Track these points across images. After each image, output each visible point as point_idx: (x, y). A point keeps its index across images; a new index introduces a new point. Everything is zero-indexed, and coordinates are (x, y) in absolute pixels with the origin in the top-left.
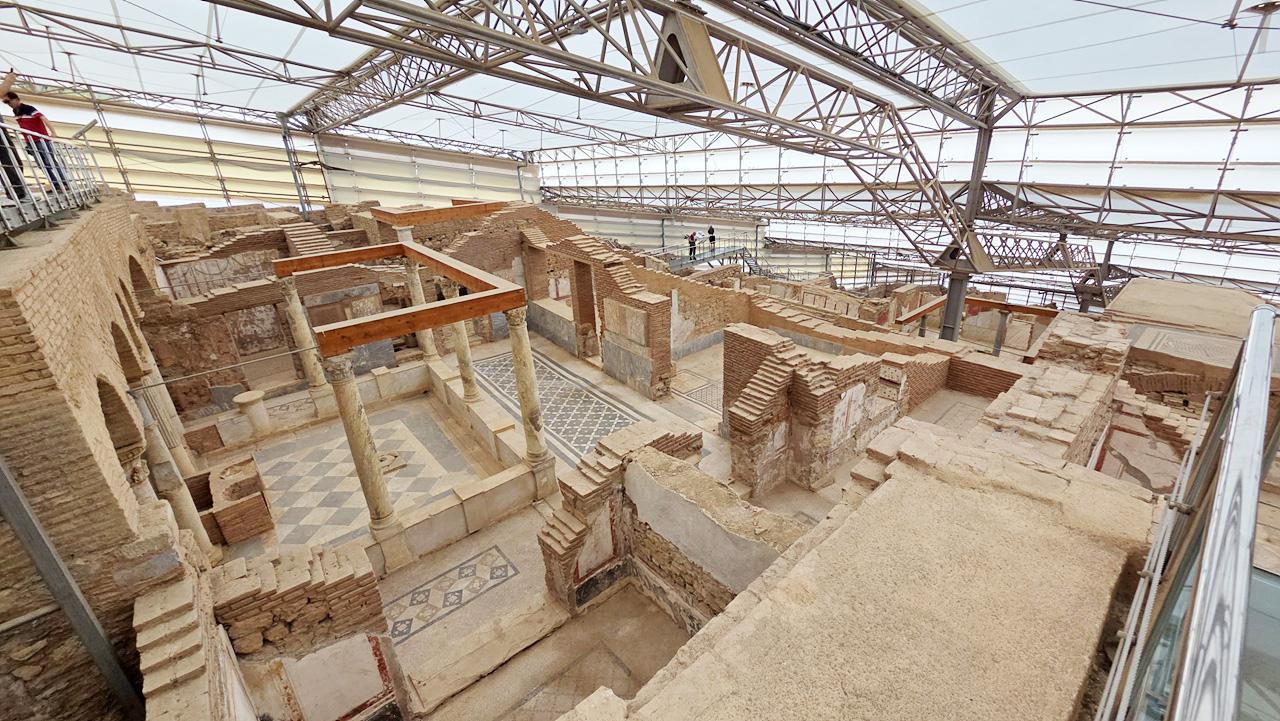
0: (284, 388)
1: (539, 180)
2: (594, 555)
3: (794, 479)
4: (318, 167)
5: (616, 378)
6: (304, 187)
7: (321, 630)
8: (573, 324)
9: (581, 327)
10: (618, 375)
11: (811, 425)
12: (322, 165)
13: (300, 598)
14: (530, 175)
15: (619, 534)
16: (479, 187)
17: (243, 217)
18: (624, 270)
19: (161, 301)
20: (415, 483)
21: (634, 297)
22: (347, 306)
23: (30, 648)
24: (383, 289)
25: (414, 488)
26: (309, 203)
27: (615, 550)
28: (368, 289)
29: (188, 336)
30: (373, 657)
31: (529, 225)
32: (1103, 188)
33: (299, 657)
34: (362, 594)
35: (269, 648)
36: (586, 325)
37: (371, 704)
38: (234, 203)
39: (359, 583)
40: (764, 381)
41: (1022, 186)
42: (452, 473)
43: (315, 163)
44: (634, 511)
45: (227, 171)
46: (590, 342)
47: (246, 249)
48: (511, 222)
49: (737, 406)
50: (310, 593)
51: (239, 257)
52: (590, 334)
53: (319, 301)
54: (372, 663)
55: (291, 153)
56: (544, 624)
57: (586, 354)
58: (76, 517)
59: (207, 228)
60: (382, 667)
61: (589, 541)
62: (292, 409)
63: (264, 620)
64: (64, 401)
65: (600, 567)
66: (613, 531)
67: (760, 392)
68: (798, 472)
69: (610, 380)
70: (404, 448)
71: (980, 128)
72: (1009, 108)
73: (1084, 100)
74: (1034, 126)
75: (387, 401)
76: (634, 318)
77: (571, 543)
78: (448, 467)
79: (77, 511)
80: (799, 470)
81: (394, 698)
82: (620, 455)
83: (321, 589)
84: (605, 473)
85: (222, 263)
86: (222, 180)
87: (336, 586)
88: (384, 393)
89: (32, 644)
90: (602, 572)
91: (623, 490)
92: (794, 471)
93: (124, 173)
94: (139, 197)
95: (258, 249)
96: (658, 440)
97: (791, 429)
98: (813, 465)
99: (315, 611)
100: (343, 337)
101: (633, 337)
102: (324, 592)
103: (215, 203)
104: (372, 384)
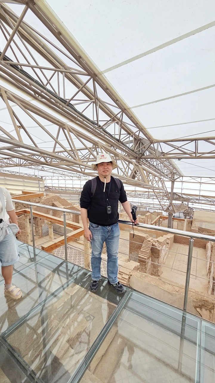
1: (45, 184)
3: (154, 273)
11: (158, 258)
14: (42, 183)
16: (26, 186)
32: (199, 195)
40: (146, 247)
41: (182, 194)
48: (50, 200)
49: (140, 254)
67: (145, 250)
68: (154, 271)
71: (172, 181)
72: (178, 178)
73: (194, 178)
74: (183, 182)
80: (155, 270)
82: (128, 274)
92: (153, 271)
96: (134, 268)
97: (152, 259)
98: (159, 269)
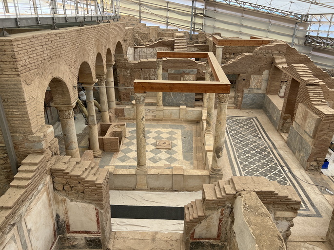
0: (152, 103)
1: (306, 32)
2: (204, 231)
4: (202, 15)
5: (291, 149)
6: (195, 24)
7: (81, 196)
8: (281, 113)
9: (284, 115)
10: (292, 148)
12: (204, 15)
13: (76, 180)
14: (302, 28)
15: (223, 229)
17: (169, 33)
18: (319, 90)
19: (125, 60)
20: (170, 158)
21: (317, 107)
22: (182, 76)
23: (3, 155)
24: (198, 72)
25: (167, 160)
26: (194, 31)
27: (218, 236)
28: (193, 71)
29: (129, 74)
30: (95, 216)
31: (279, 54)
33: (72, 201)
34: (96, 190)
35: (64, 192)
36: (287, 115)
37: (92, 233)
38: (169, 27)
39: (96, 185)
42: (184, 161)
43: (201, 14)
44: (233, 222)
45: (171, 15)
46: (287, 125)
47: (160, 46)
48: (270, 51)
50: (80, 180)
51: (157, 49)
52: (288, 120)
53: (173, 71)
54: (95, 219)
55: (194, 8)
56: (173, 247)
57: (282, 131)
58: (19, 120)
59: (157, 36)
60: (98, 222)
61: (204, 223)
62: (151, 112)
63: (64, 181)
64: (20, 81)
65: (207, 239)
66: (219, 226)
69: (287, 149)
70: (175, 142)
75: (181, 120)
76: (311, 119)
77: (194, 218)
78: (185, 157)
79: (20, 118)
81: (100, 236)
82: (237, 189)
83: (83, 180)
84: (224, 194)
85: (152, 50)
86: (168, 18)
87: (88, 182)
88: (181, 117)
89: (4, 154)
90: (208, 242)
91: (232, 209)
93: (140, 12)
94: (142, 22)
95: (164, 47)
96: (265, 192)
99: (79, 187)
100: (143, 86)
101: (307, 130)
102: (84, 182)
103: (163, 27)
104: (178, 112)
